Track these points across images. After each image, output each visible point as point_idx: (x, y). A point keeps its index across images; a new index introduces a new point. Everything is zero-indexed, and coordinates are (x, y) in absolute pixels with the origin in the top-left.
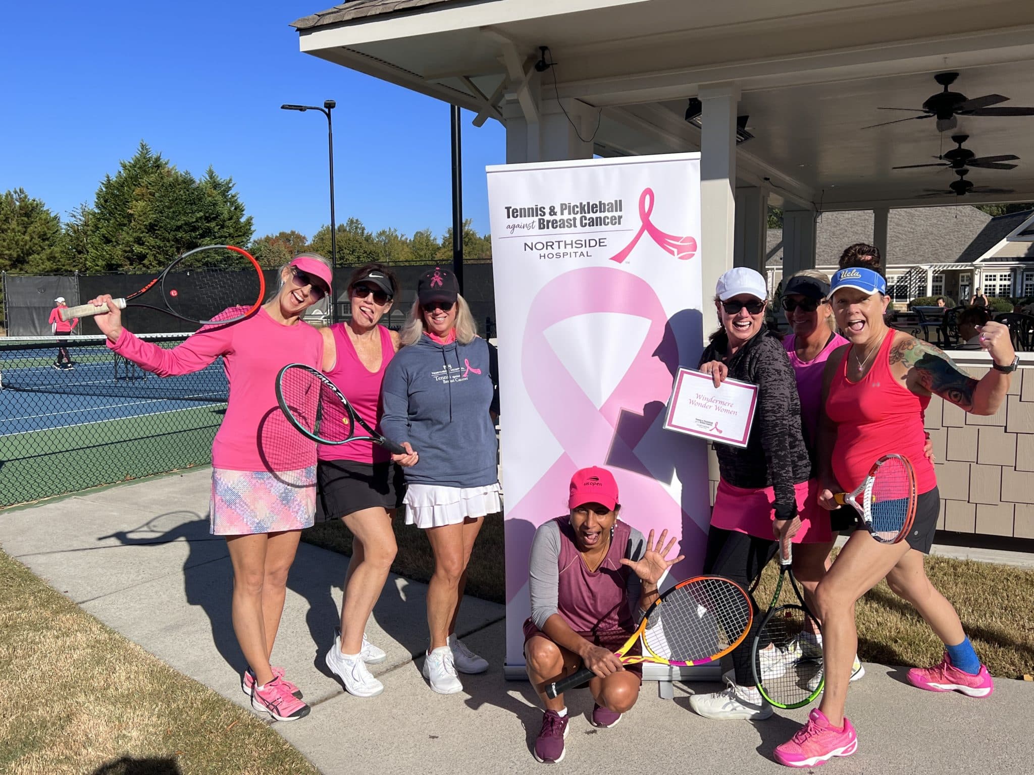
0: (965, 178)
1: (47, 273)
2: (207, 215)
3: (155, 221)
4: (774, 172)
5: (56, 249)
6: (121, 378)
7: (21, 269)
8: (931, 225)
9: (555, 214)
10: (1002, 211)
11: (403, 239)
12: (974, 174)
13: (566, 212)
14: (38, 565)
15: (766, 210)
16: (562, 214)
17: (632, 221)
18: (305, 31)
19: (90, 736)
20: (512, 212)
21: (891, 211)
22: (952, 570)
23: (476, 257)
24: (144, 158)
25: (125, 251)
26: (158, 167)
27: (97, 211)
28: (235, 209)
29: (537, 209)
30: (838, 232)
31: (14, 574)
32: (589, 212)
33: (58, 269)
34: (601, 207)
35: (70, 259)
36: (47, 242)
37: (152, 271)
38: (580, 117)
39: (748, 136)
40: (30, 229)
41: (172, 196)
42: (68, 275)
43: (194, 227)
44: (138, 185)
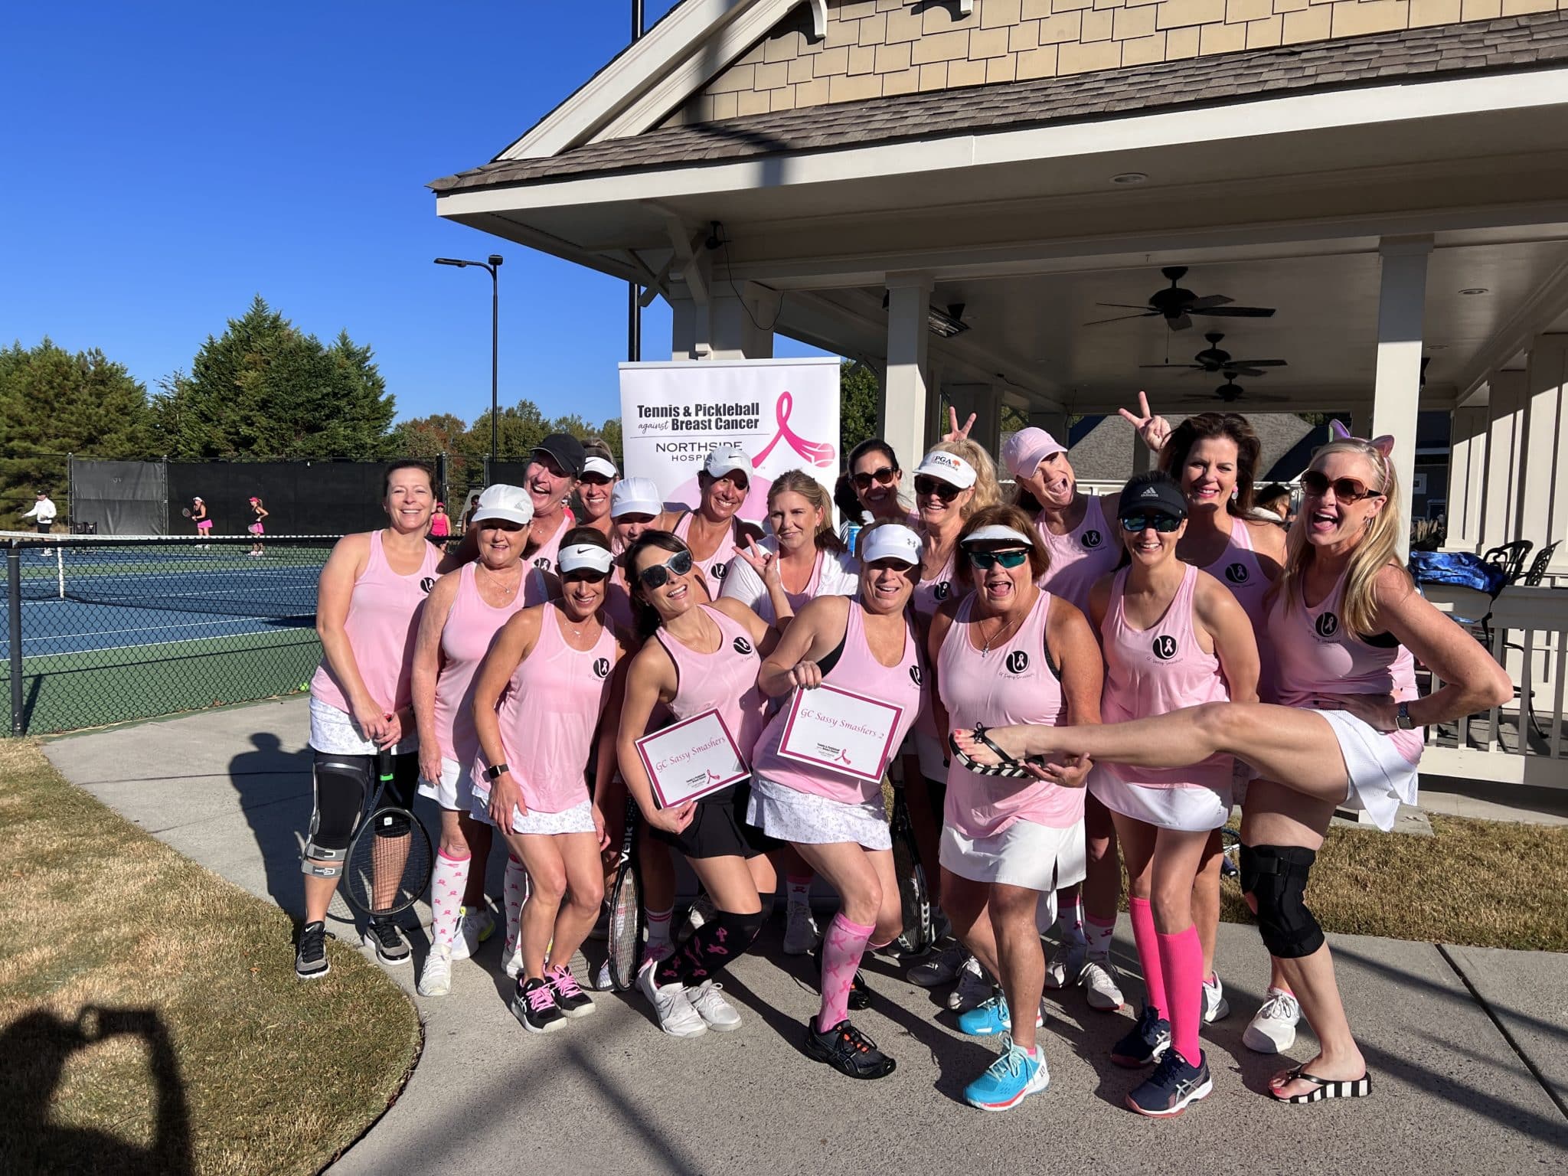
1: (124, 458)
2: (336, 391)
3: (269, 396)
4: (1008, 367)
5: (139, 427)
7: (93, 452)
9: (690, 415)
16: (697, 415)
17: (769, 425)
18: (443, 193)
20: (645, 412)
24: (259, 316)
25: (230, 433)
26: (276, 328)
27: (194, 380)
28: (373, 384)
29: (670, 409)
32: (725, 415)
33: (141, 453)
34: (738, 409)
35: (157, 440)
36: (128, 418)
37: (262, 459)
38: (757, 301)
39: (963, 328)
40: (107, 401)
41: (292, 366)
42: (154, 461)
43: (319, 405)
44: (250, 350)
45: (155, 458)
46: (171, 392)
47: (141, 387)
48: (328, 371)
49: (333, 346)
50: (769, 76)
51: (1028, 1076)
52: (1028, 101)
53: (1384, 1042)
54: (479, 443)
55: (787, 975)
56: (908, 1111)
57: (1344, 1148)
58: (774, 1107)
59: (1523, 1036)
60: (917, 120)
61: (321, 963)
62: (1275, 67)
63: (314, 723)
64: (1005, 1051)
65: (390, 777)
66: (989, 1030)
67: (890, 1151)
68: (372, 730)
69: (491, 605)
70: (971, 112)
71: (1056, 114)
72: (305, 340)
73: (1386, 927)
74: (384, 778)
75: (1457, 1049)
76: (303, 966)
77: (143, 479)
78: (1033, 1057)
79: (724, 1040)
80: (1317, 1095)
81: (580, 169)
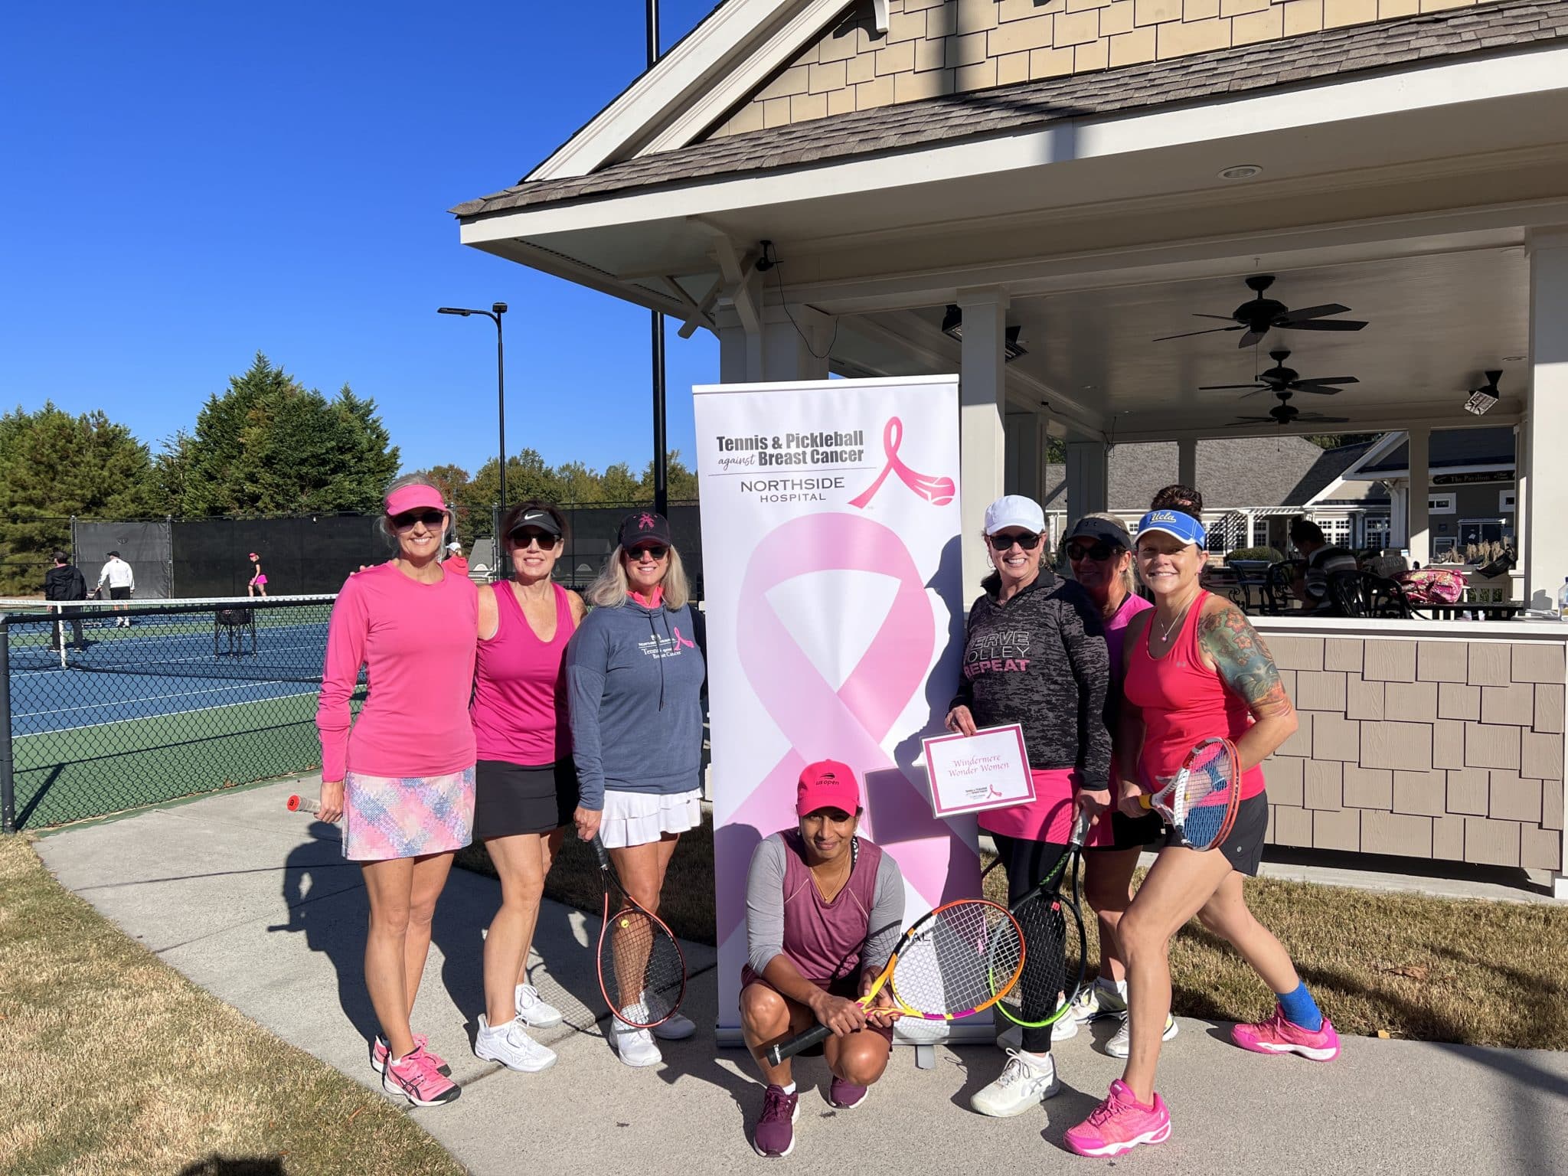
0: (1289, 402)
1: (129, 519)
2: (341, 445)
3: (273, 452)
4: (1052, 394)
5: (142, 488)
6: (222, 654)
7: (97, 514)
8: (1250, 460)
9: (780, 446)
10: (1336, 442)
11: (592, 475)
12: (1299, 399)
13: (793, 444)
14: (104, 901)
15: (1045, 442)
16: (789, 446)
17: (876, 457)
18: (467, 219)
19: (166, 1131)
20: (725, 444)
21: (1199, 442)
22: (1285, 895)
23: (684, 498)
24: (261, 373)
25: (234, 491)
26: (279, 384)
27: (198, 439)
28: (378, 437)
29: (757, 440)
30: (1136, 469)
31: (72, 913)
32: (822, 445)
33: (145, 513)
34: (838, 439)
35: (161, 500)
36: (132, 479)
37: (268, 516)
38: (812, 327)
39: (1020, 351)
40: (111, 462)
41: (296, 421)
42: (158, 521)
43: (324, 460)
44: (252, 407)
45: (160, 519)
46: (174, 452)
47: (144, 448)
48: (332, 425)
49: (337, 400)
50: (825, 78)
52: (1132, 87)
54: (483, 493)
72: (308, 395)
77: (147, 540)
81: (620, 185)
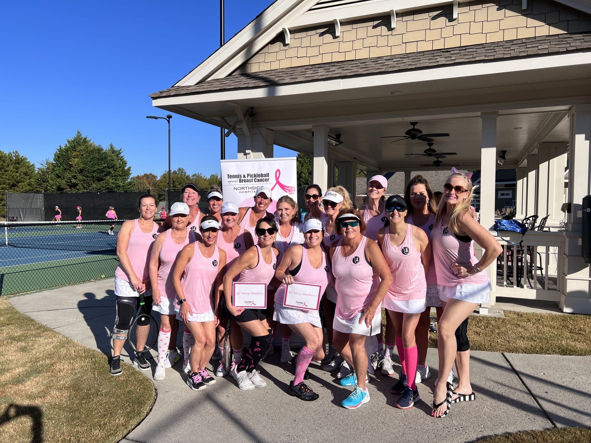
1: (26, 192)
2: (109, 165)
3: (83, 168)
5: (32, 180)
7: (14, 190)
9: (245, 177)
11: (205, 178)
14: (33, 316)
16: (248, 177)
17: (273, 180)
18: (155, 98)
20: (230, 176)
21: (412, 172)
24: (79, 138)
25: (68, 182)
26: (85, 142)
27: (54, 162)
28: (123, 163)
29: (239, 175)
31: (24, 318)
32: (257, 177)
33: (33, 190)
34: (262, 175)
35: (39, 185)
36: (28, 177)
37: (81, 192)
38: (267, 135)
39: (341, 143)
40: (20, 170)
41: (92, 156)
42: (38, 193)
43: (102, 171)
44: (75, 150)
45: (38, 192)
46: (44, 167)
47: (33, 165)
48: (105, 158)
49: (108, 149)
50: (270, 58)
51: (363, 398)
52: (360, 67)
53: (481, 384)
54: (163, 184)
55: (282, 369)
56: (323, 410)
57: (465, 416)
58: (278, 411)
59: (527, 381)
60: (322, 74)
61: (119, 370)
62: (442, 56)
63: (116, 286)
64: (355, 389)
65: (144, 303)
66: (350, 384)
67: (317, 422)
68: (137, 287)
69: (177, 243)
70: (340, 71)
71: (369, 72)
72: (97, 146)
73: (485, 348)
74: (141, 304)
75: (505, 385)
76: (113, 371)
77: (34, 200)
78: (364, 391)
79: (261, 391)
80: (458, 400)
81: (204, 90)
